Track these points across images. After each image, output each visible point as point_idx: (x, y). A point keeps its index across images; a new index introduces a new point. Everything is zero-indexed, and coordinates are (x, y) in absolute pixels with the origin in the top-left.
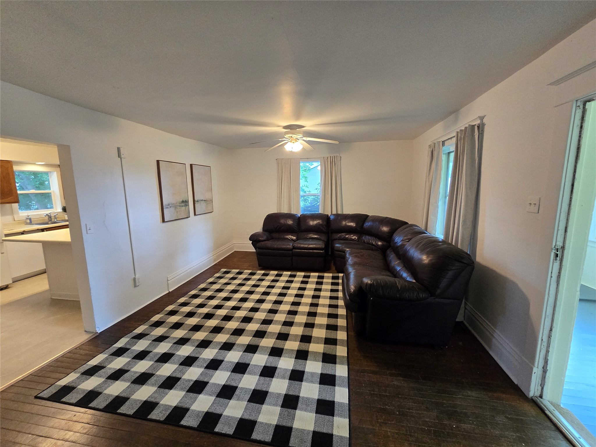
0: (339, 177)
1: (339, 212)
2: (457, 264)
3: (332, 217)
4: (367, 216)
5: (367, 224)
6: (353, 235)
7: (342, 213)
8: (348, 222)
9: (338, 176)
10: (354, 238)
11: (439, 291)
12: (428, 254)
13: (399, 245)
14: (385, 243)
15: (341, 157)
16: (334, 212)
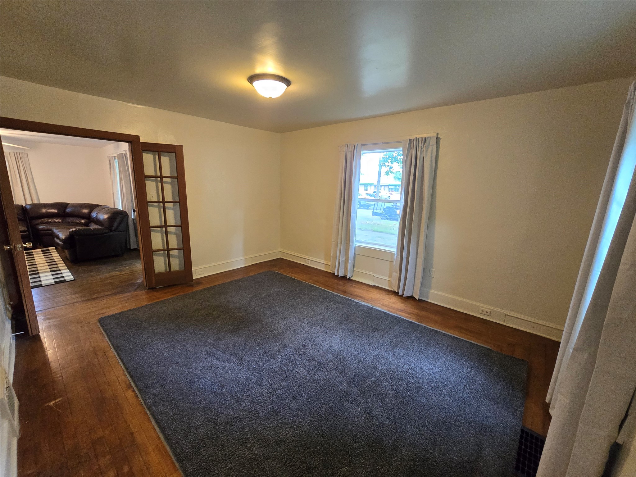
0: (29, 170)
1: (36, 202)
2: (120, 215)
3: (28, 207)
4: (68, 204)
5: (68, 210)
6: (56, 219)
7: (39, 203)
8: (49, 209)
9: (27, 171)
10: (57, 221)
11: (113, 228)
12: (107, 214)
13: (94, 217)
14: (87, 221)
15: (27, 154)
16: (29, 202)
